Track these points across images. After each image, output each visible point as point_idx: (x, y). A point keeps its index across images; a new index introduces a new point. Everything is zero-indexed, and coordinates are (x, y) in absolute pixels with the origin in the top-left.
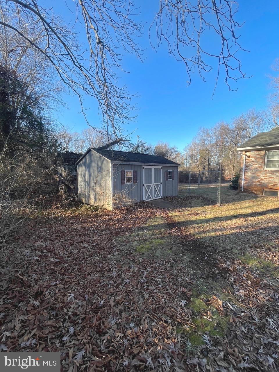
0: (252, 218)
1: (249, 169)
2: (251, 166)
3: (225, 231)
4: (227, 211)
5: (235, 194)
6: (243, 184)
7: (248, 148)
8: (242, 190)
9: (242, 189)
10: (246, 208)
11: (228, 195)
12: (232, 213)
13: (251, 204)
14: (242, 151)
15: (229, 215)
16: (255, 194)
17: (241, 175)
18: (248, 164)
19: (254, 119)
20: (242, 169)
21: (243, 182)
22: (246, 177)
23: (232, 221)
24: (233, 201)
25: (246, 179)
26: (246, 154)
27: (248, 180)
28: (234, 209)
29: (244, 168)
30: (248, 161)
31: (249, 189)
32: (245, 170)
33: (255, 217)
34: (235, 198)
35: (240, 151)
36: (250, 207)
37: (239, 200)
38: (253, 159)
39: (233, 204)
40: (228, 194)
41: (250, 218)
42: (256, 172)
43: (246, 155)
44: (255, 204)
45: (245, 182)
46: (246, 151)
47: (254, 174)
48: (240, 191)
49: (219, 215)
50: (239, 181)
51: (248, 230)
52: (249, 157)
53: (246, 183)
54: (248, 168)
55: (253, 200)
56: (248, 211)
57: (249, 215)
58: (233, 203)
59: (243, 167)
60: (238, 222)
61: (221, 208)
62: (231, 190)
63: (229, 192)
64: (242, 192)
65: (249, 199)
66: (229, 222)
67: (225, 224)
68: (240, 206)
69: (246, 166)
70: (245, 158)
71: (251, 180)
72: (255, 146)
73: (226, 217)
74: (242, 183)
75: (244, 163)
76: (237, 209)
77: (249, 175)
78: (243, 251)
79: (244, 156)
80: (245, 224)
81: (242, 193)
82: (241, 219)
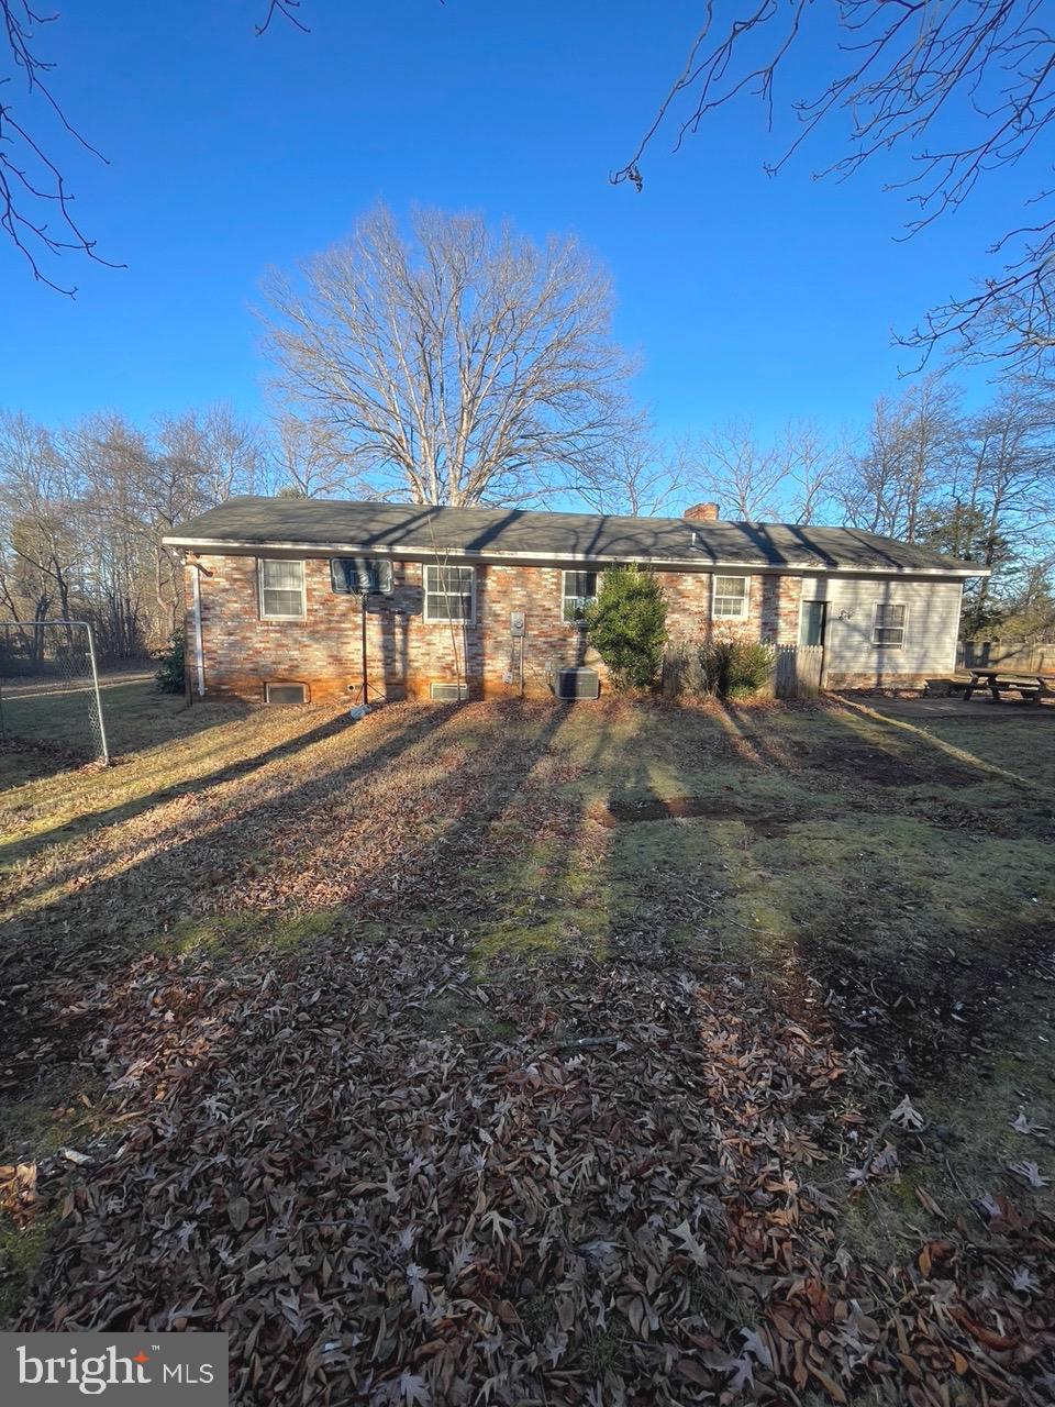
0: (222, 788)
1: (216, 616)
2: (221, 605)
3: (113, 861)
4: (137, 779)
5: (180, 708)
6: (200, 670)
7: (201, 542)
8: (202, 693)
9: (201, 690)
10: (209, 754)
11: (151, 717)
12: (154, 783)
13: (227, 739)
14: (184, 549)
15: (142, 795)
16: (241, 701)
17: (191, 637)
18: (211, 597)
19: (234, 442)
20: (190, 614)
21: (200, 664)
22: (208, 645)
23: (148, 815)
24: (165, 737)
25: (208, 653)
26: (198, 561)
27: (214, 655)
28: (165, 769)
29: (198, 614)
30: (210, 590)
31: (223, 687)
32: (202, 619)
33: (233, 780)
34: (174, 724)
35: (178, 547)
36: (222, 749)
37: (189, 730)
38: (224, 583)
39: (165, 750)
40: (149, 712)
41: (216, 789)
42: (236, 628)
43: (199, 567)
44: (239, 735)
45: (207, 663)
46: (198, 552)
47: (231, 634)
48: (195, 698)
49: (97, 805)
50: (189, 660)
51: (201, 832)
52: (209, 574)
53: (211, 667)
54: (212, 611)
55: (234, 725)
56: (212, 765)
57: (216, 778)
58: (166, 744)
59: (196, 608)
60: (176, 811)
61: (113, 775)
62: (165, 696)
63: (157, 705)
64: (200, 701)
65: (224, 722)
66: (136, 824)
67: (115, 836)
68: (188, 752)
69: (205, 607)
70: (195, 576)
71: (225, 655)
72: (224, 537)
73: (126, 805)
74: (196, 668)
75: (196, 592)
76: (176, 765)
77: (217, 636)
78: (167, 916)
79: (194, 570)
80: (196, 812)
81: (200, 705)
82: (185, 801)
